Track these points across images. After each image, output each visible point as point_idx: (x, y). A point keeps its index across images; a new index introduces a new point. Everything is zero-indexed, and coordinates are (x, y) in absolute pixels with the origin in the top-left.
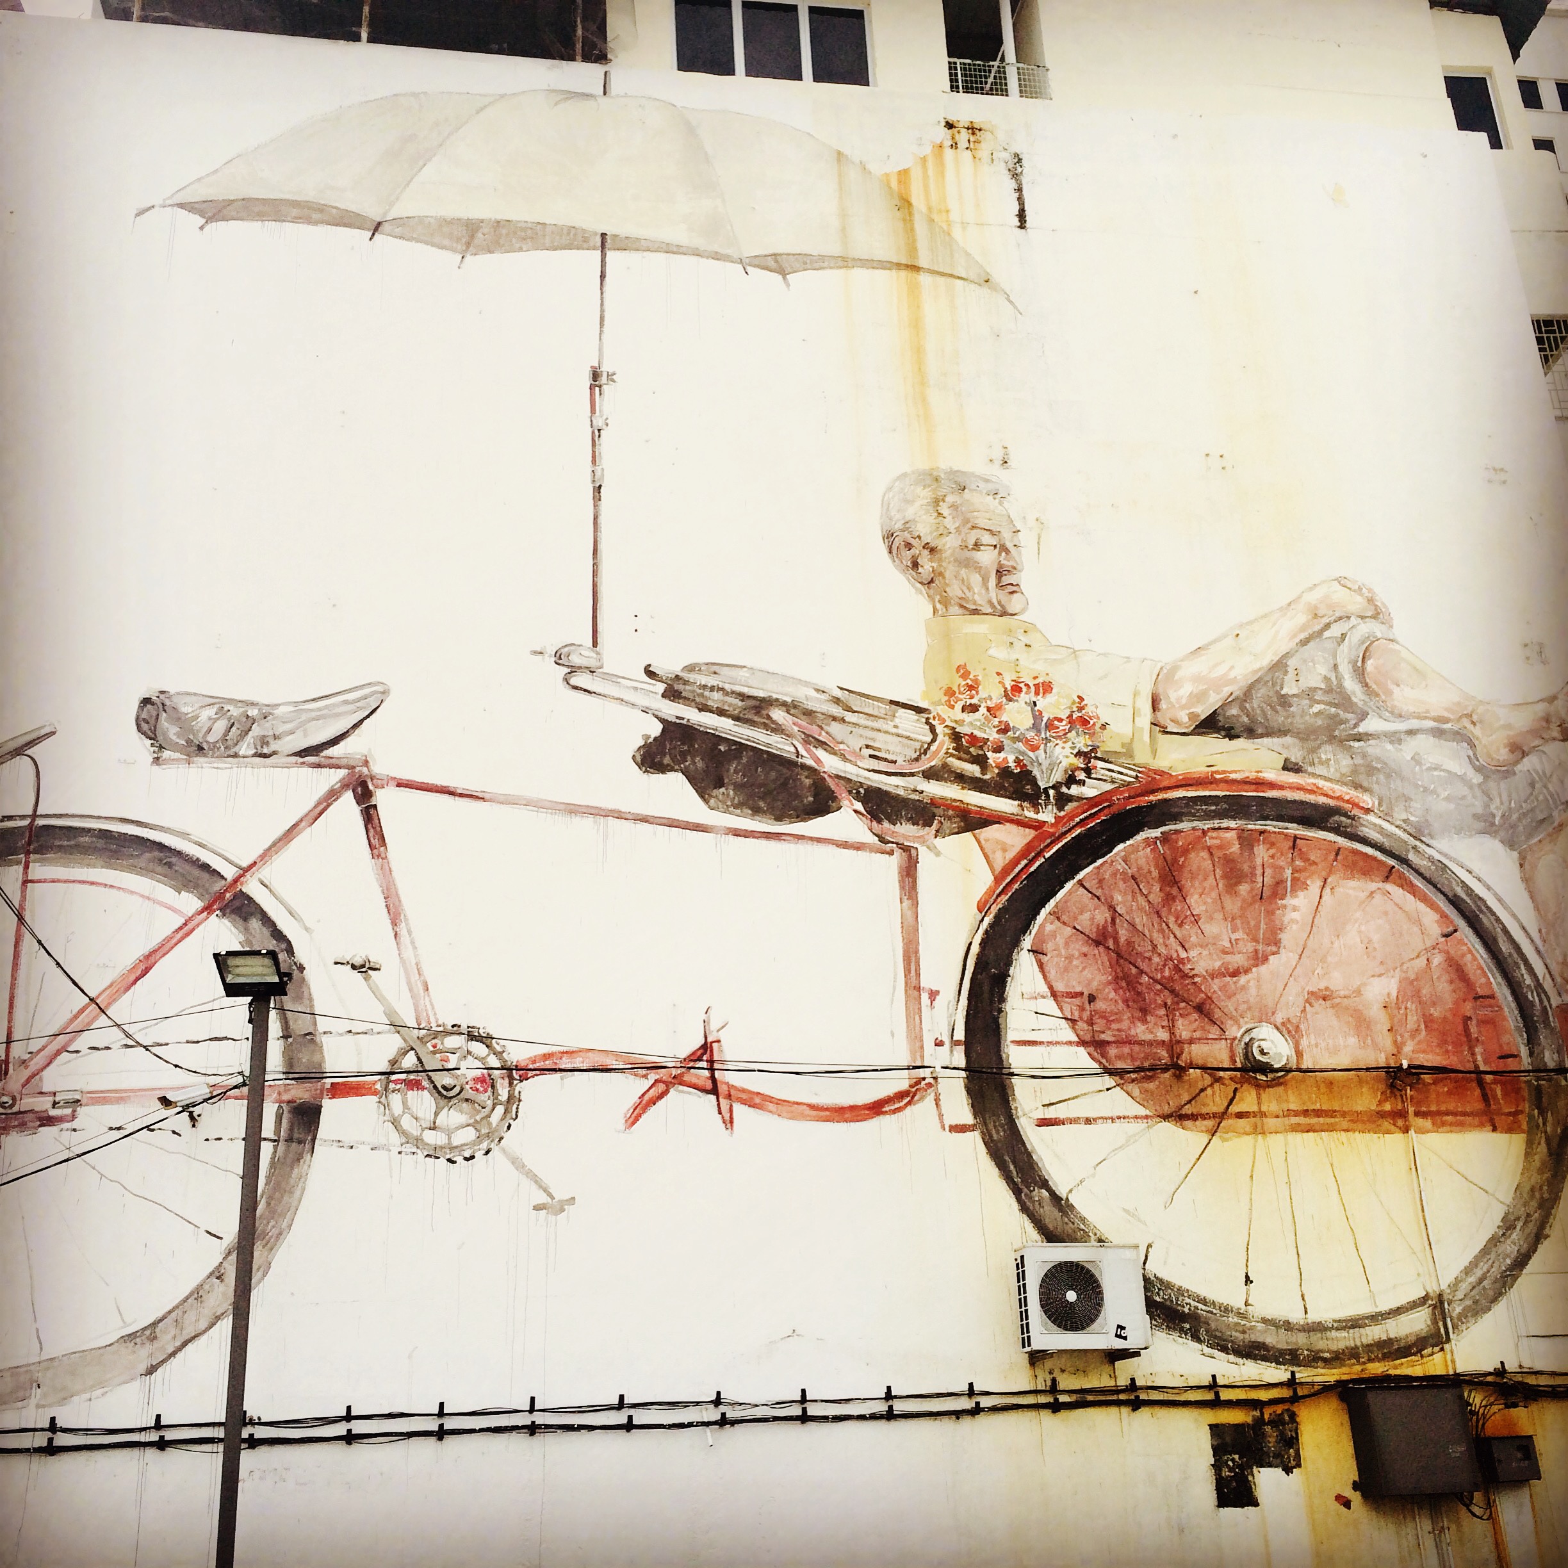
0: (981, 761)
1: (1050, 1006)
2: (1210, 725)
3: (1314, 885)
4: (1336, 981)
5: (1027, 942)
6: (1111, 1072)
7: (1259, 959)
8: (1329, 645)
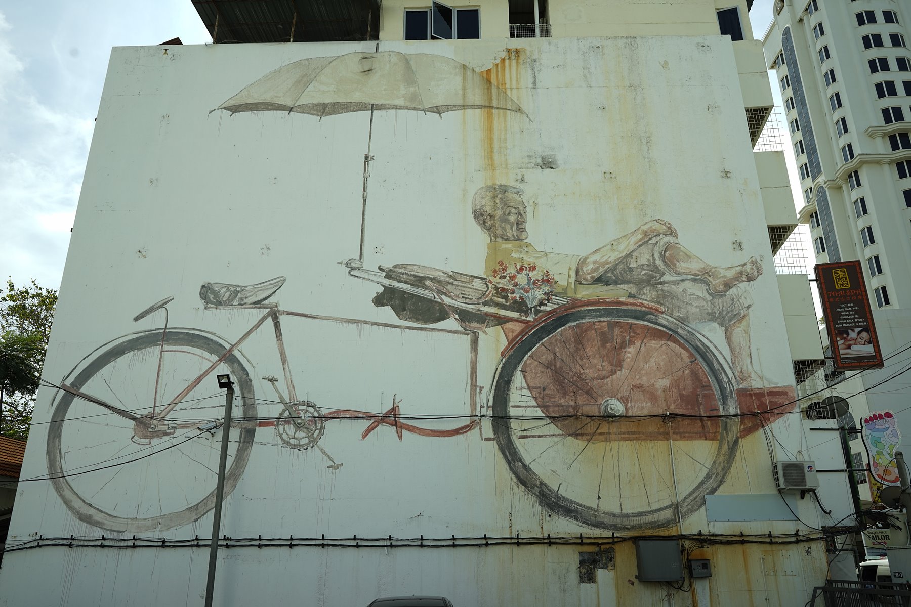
0: (506, 298)
1: (527, 392)
2: (599, 280)
3: (638, 344)
4: (644, 381)
5: (520, 368)
6: (549, 418)
7: (613, 373)
8: (650, 247)
